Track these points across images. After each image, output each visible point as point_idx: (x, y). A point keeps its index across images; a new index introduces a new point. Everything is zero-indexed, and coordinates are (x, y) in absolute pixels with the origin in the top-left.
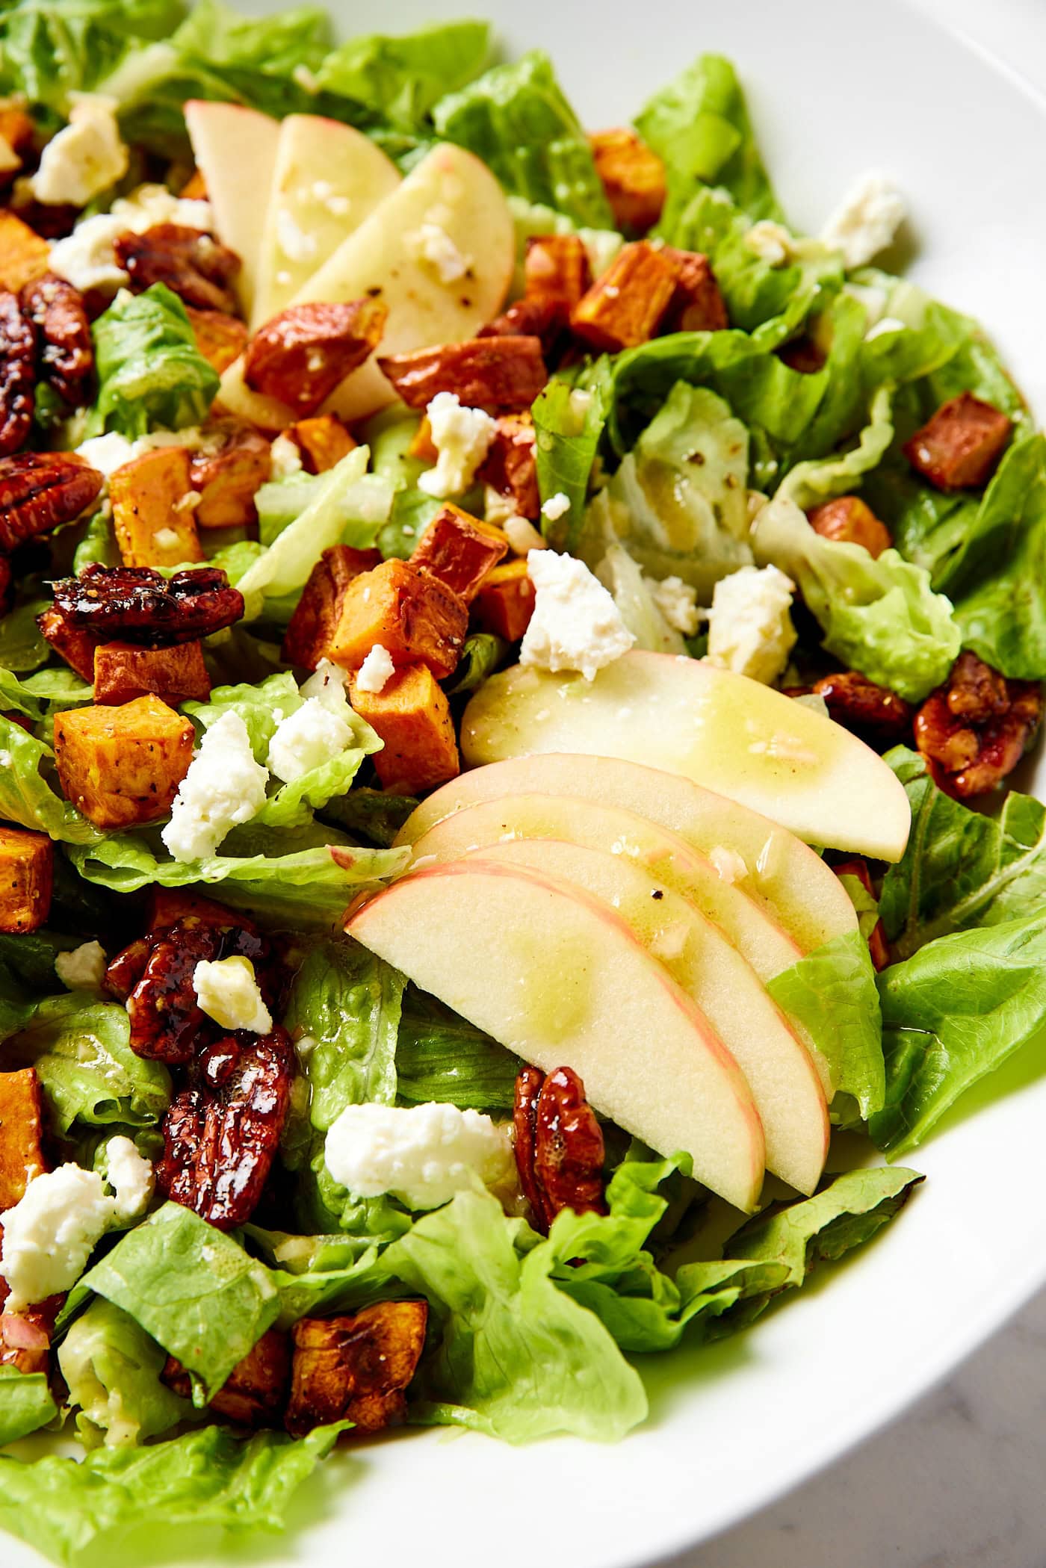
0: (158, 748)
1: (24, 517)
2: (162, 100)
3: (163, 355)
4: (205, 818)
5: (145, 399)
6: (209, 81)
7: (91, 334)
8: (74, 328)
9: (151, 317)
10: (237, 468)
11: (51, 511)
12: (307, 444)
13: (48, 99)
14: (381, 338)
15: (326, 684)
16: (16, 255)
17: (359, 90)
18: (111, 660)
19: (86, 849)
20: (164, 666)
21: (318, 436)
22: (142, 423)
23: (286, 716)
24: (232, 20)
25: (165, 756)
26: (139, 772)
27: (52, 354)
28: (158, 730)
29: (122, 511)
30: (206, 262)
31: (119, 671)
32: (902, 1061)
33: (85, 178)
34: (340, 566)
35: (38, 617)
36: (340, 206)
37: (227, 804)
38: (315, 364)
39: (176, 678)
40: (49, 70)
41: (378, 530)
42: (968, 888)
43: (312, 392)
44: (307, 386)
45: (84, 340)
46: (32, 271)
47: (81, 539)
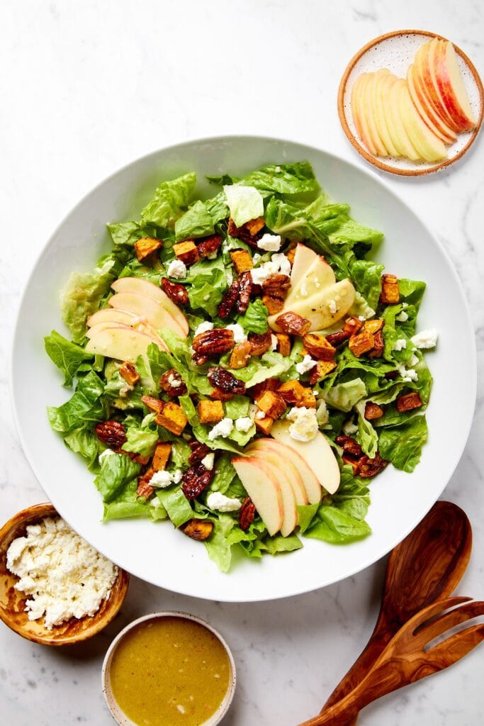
0: (216, 417)
2: (296, 230)
4: (219, 433)
7: (248, 305)
8: (246, 300)
10: (262, 349)
11: (220, 350)
12: (280, 343)
15: (253, 412)
19: (195, 427)
21: (284, 342)
23: (243, 417)
27: (238, 303)
29: (234, 355)
30: (283, 288)
31: (217, 394)
32: (313, 524)
36: (318, 285)
37: (223, 433)
42: (348, 494)
46: (246, 269)
47: (224, 355)
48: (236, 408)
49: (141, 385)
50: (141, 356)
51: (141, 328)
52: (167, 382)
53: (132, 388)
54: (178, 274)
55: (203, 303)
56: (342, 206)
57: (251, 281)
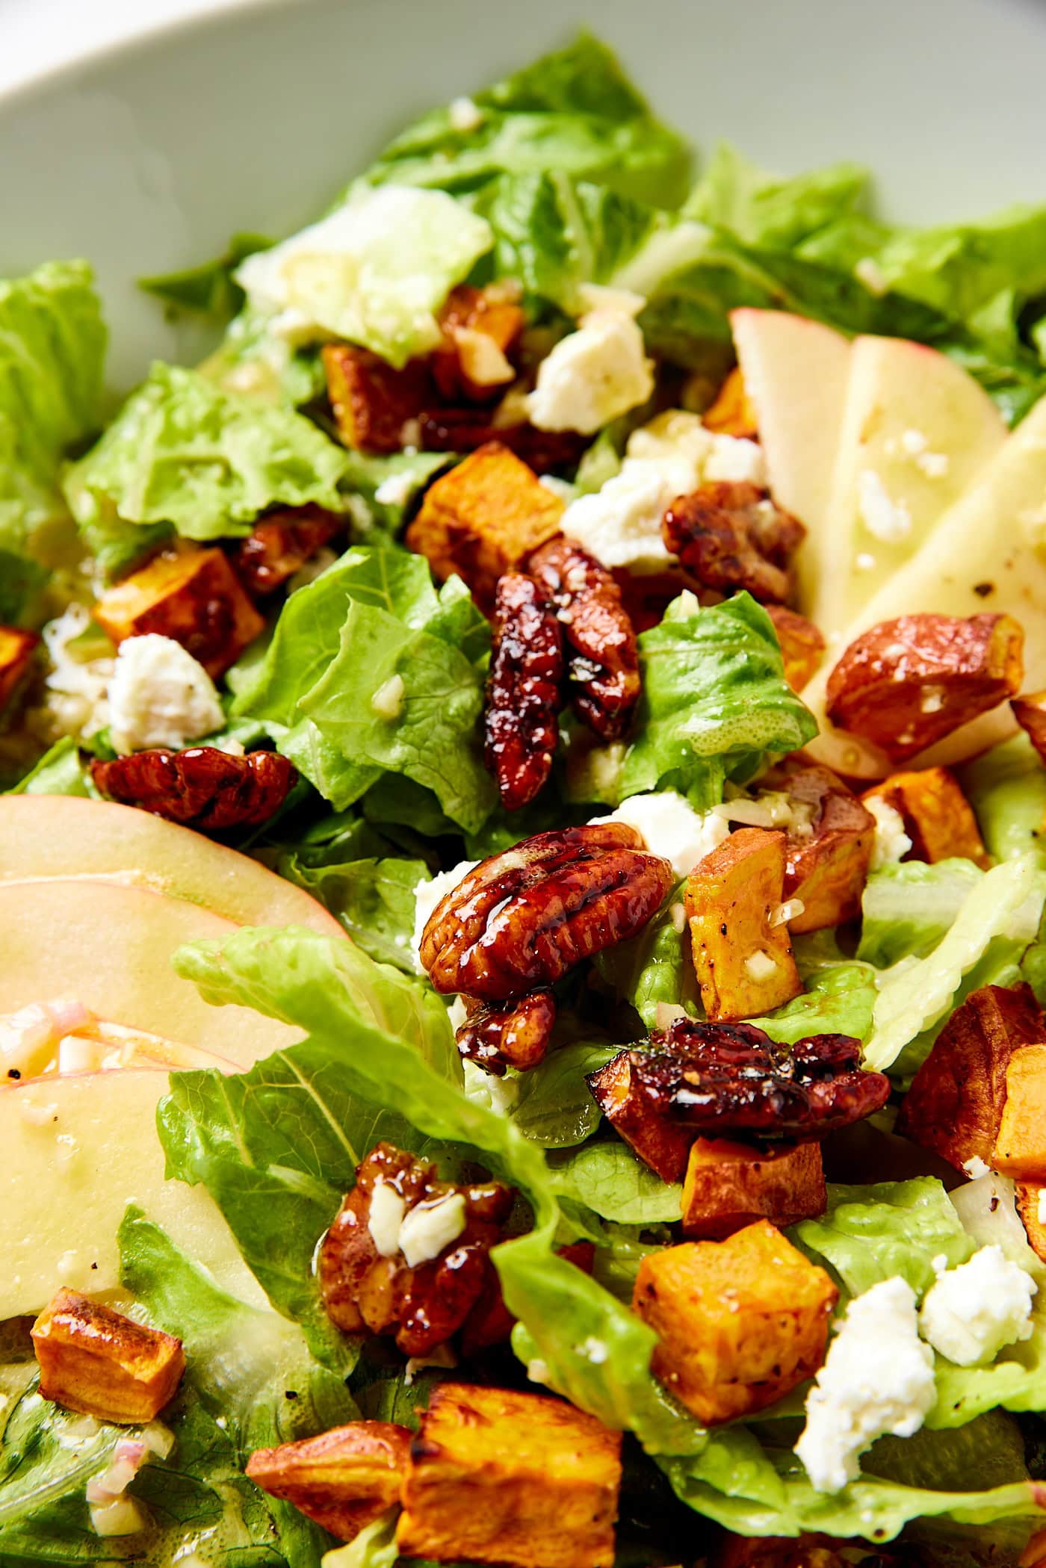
0: (792, 1322)
1: (576, 935)
2: (686, 292)
3: (751, 695)
4: (855, 1426)
5: (725, 757)
6: (746, 270)
7: (639, 646)
8: (617, 638)
9: (731, 638)
10: (839, 853)
11: (612, 927)
12: (914, 811)
13: (552, 291)
14: (1021, 675)
15: (994, 1209)
16: (513, 508)
17: (935, 295)
18: (715, 1174)
19: (688, 1462)
20: (782, 1180)
21: (928, 800)
22: (716, 786)
23: (951, 1267)
24: (755, 178)
25: (798, 1330)
26: (763, 1356)
27: (583, 669)
28: (794, 1296)
29: (704, 925)
30: (768, 536)
31: (724, 1190)
33: (598, 401)
34: (995, 1023)
35: (591, 1077)
36: (935, 465)
37: (887, 1410)
38: (932, 705)
39: (794, 1193)
40: (555, 251)
41: (1021, 950)
43: (916, 734)
44: (911, 727)
45: (629, 657)
46: (536, 531)
47: (644, 962)
48: (879, 1230)
49: (214, 1406)
50: (133, 1213)
51: (71, 1053)
52: (367, 1261)
53: (157, 1441)
54: (171, 710)
55: (388, 742)
56: (828, 179)
57: (591, 563)
